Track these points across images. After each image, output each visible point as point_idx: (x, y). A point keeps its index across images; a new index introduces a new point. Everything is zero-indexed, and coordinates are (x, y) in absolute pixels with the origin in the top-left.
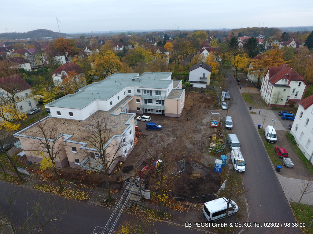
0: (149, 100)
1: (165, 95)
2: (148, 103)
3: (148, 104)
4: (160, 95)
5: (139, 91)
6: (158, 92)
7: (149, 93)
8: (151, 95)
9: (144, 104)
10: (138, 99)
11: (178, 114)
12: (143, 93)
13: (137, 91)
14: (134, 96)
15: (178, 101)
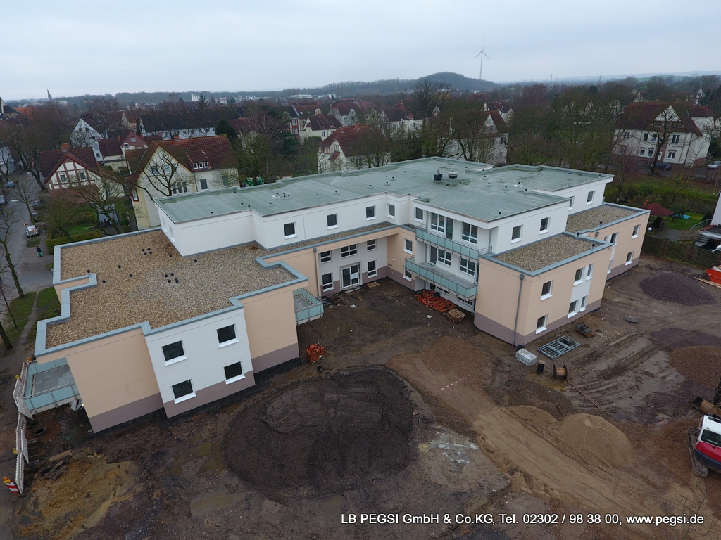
1: (490, 248)
4: (475, 242)
5: (419, 213)
6: (470, 231)
7: (445, 228)
8: (449, 235)
9: (429, 260)
10: (409, 239)
11: (518, 331)
12: (430, 224)
13: (413, 213)
14: (399, 226)
15: (524, 281)
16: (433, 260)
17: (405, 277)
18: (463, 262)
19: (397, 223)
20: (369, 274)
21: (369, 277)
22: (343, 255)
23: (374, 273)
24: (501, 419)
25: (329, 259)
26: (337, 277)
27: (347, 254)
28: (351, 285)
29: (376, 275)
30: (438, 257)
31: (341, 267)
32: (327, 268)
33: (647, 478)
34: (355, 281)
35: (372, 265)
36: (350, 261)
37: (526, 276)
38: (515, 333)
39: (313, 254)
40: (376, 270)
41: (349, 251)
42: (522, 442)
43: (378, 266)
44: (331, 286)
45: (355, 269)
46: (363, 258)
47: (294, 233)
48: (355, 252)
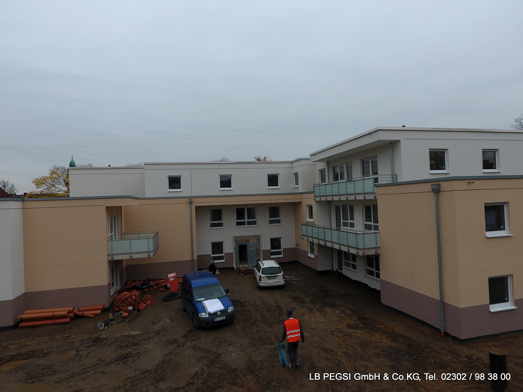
0: (345, 211)
2: (345, 224)
5: (323, 175)
10: (310, 204)
13: (317, 178)
14: (302, 193)
17: (311, 255)
18: (368, 215)
19: (300, 191)
20: (273, 253)
21: (273, 257)
22: (238, 224)
23: (279, 253)
25: (220, 225)
26: (229, 248)
27: (243, 224)
29: (282, 256)
30: (342, 221)
31: (236, 238)
32: (217, 235)
35: (275, 243)
36: (246, 231)
38: (443, 305)
39: (188, 205)
40: (282, 250)
41: (246, 220)
43: (284, 245)
44: (222, 258)
46: (264, 231)
48: (254, 223)
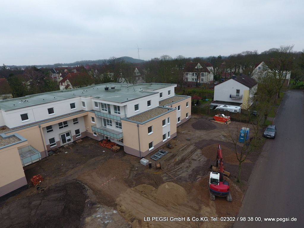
0: (108, 121)
1: (126, 115)
2: (108, 124)
3: (108, 127)
4: (119, 113)
5: (96, 104)
6: (117, 108)
7: (107, 109)
8: (110, 112)
9: (103, 125)
10: (93, 117)
11: (141, 151)
12: (101, 109)
13: (94, 104)
14: (88, 111)
15: (139, 127)
16: (105, 125)
17: (94, 135)
18: (117, 123)
19: (87, 110)
20: (77, 136)
21: (77, 137)
22: (60, 128)
23: (80, 135)
24: (131, 194)
25: (52, 130)
26: (58, 139)
27: (62, 127)
28: (67, 142)
31: (60, 134)
32: (51, 135)
33: (192, 207)
34: (69, 140)
35: (77, 132)
36: (64, 130)
37: (140, 125)
38: (140, 152)
39: (39, 129)
40: (80, 134)
41: (63, 125)
42: (139, 203)
43: (81, 132)
44: (55, 144)
45: (68, 134)
46: (72, 128)
47: (28, 119)
48: (67, 126)
